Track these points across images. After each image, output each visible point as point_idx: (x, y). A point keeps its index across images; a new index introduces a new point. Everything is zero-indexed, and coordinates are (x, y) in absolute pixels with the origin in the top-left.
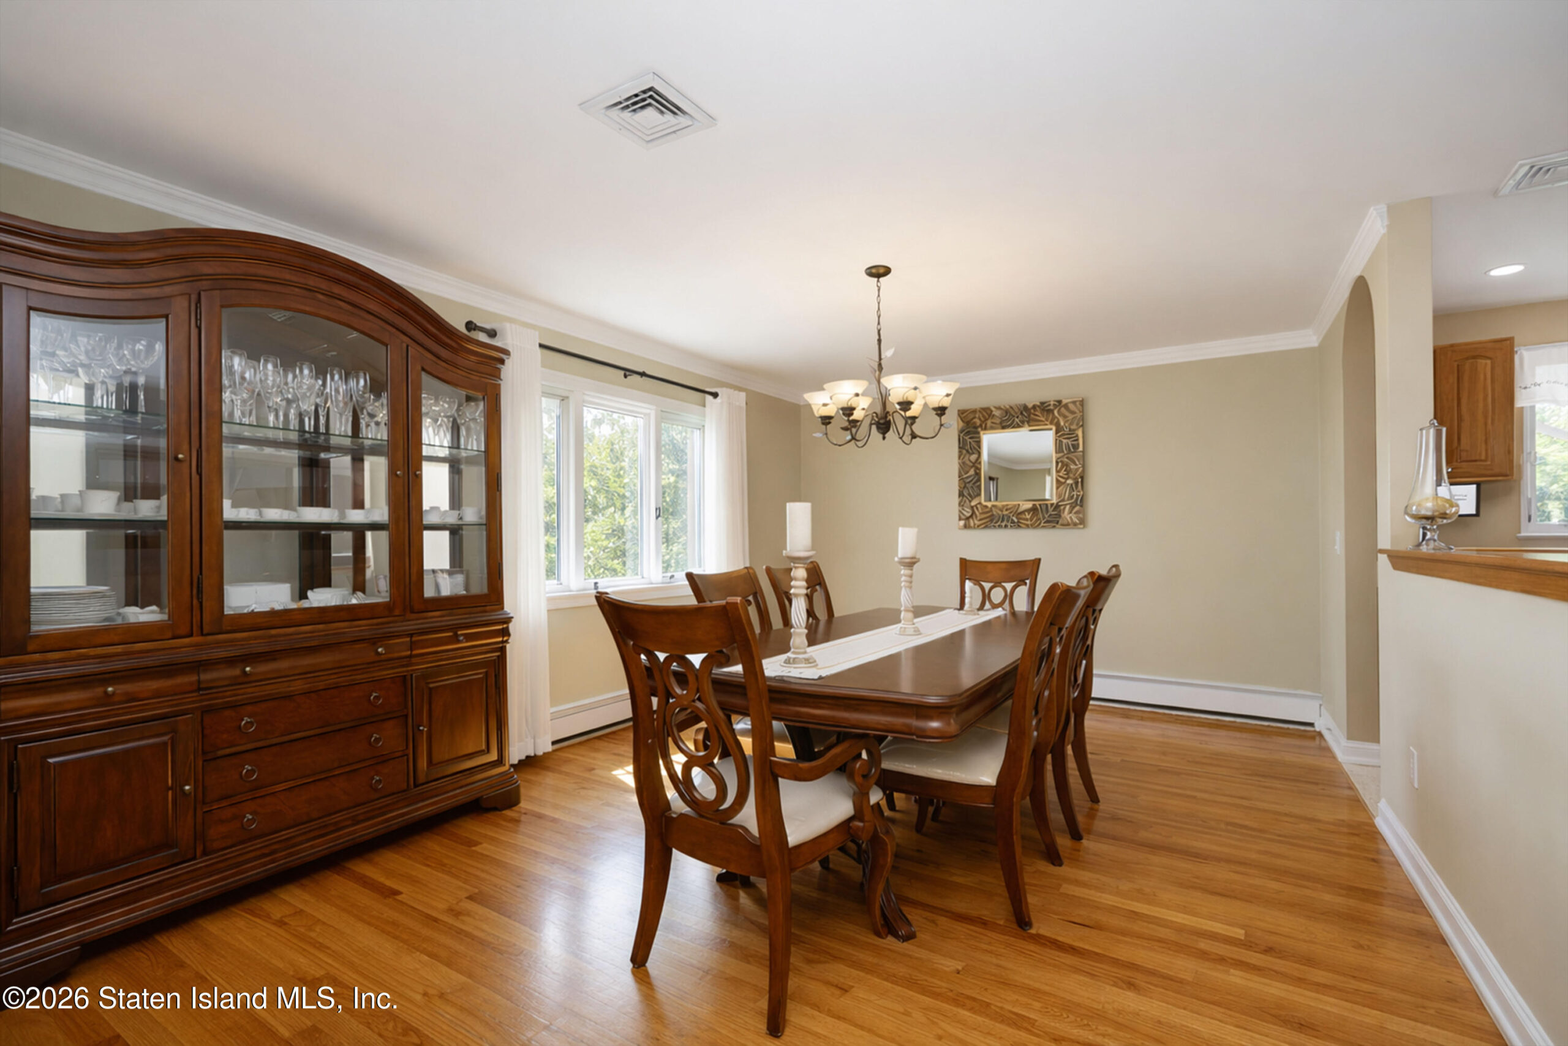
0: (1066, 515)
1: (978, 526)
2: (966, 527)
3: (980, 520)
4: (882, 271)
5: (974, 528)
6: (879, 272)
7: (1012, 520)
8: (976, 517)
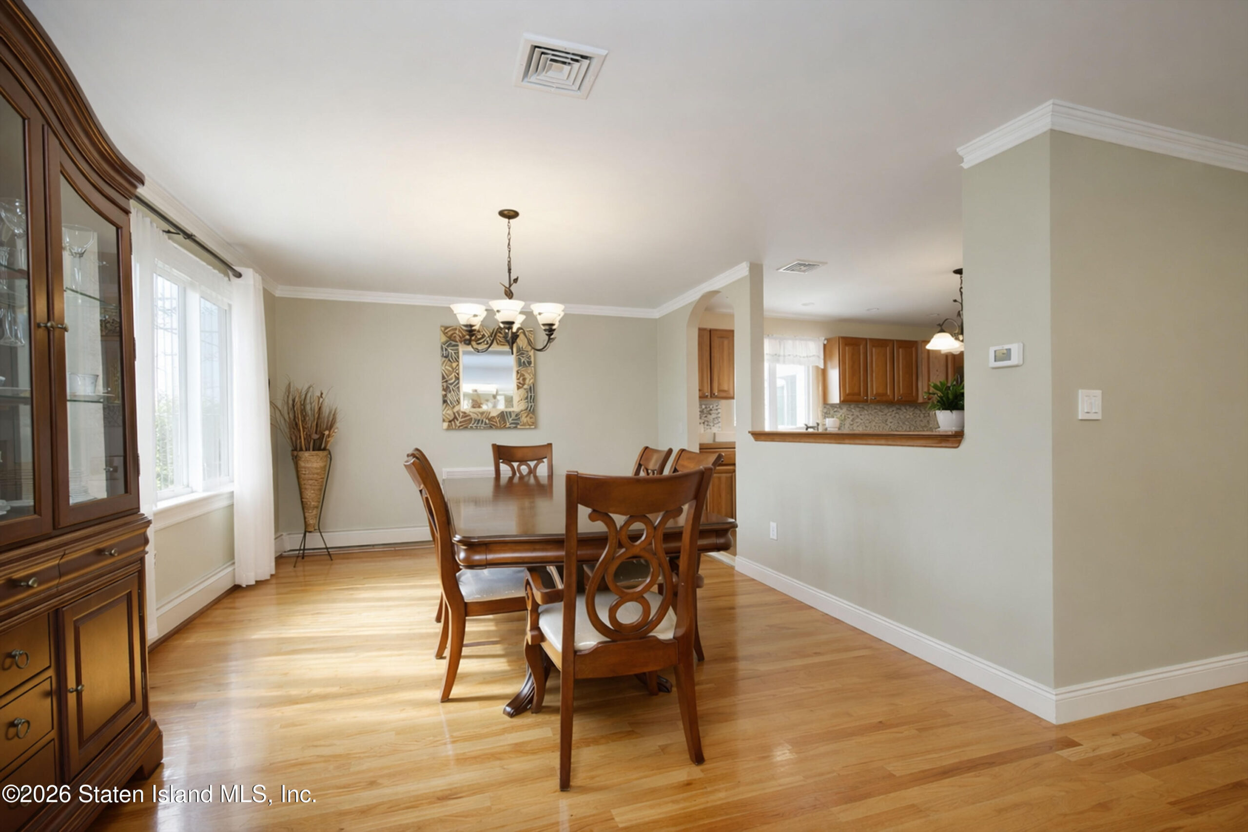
0: (524, 419)
1: (459, 427)
2: (449, 428)
3: (460, 422)
4: (512, 213)
5: (455, 429)
6: (510, 215)
7: (485, 422)
8: (457, 420)
